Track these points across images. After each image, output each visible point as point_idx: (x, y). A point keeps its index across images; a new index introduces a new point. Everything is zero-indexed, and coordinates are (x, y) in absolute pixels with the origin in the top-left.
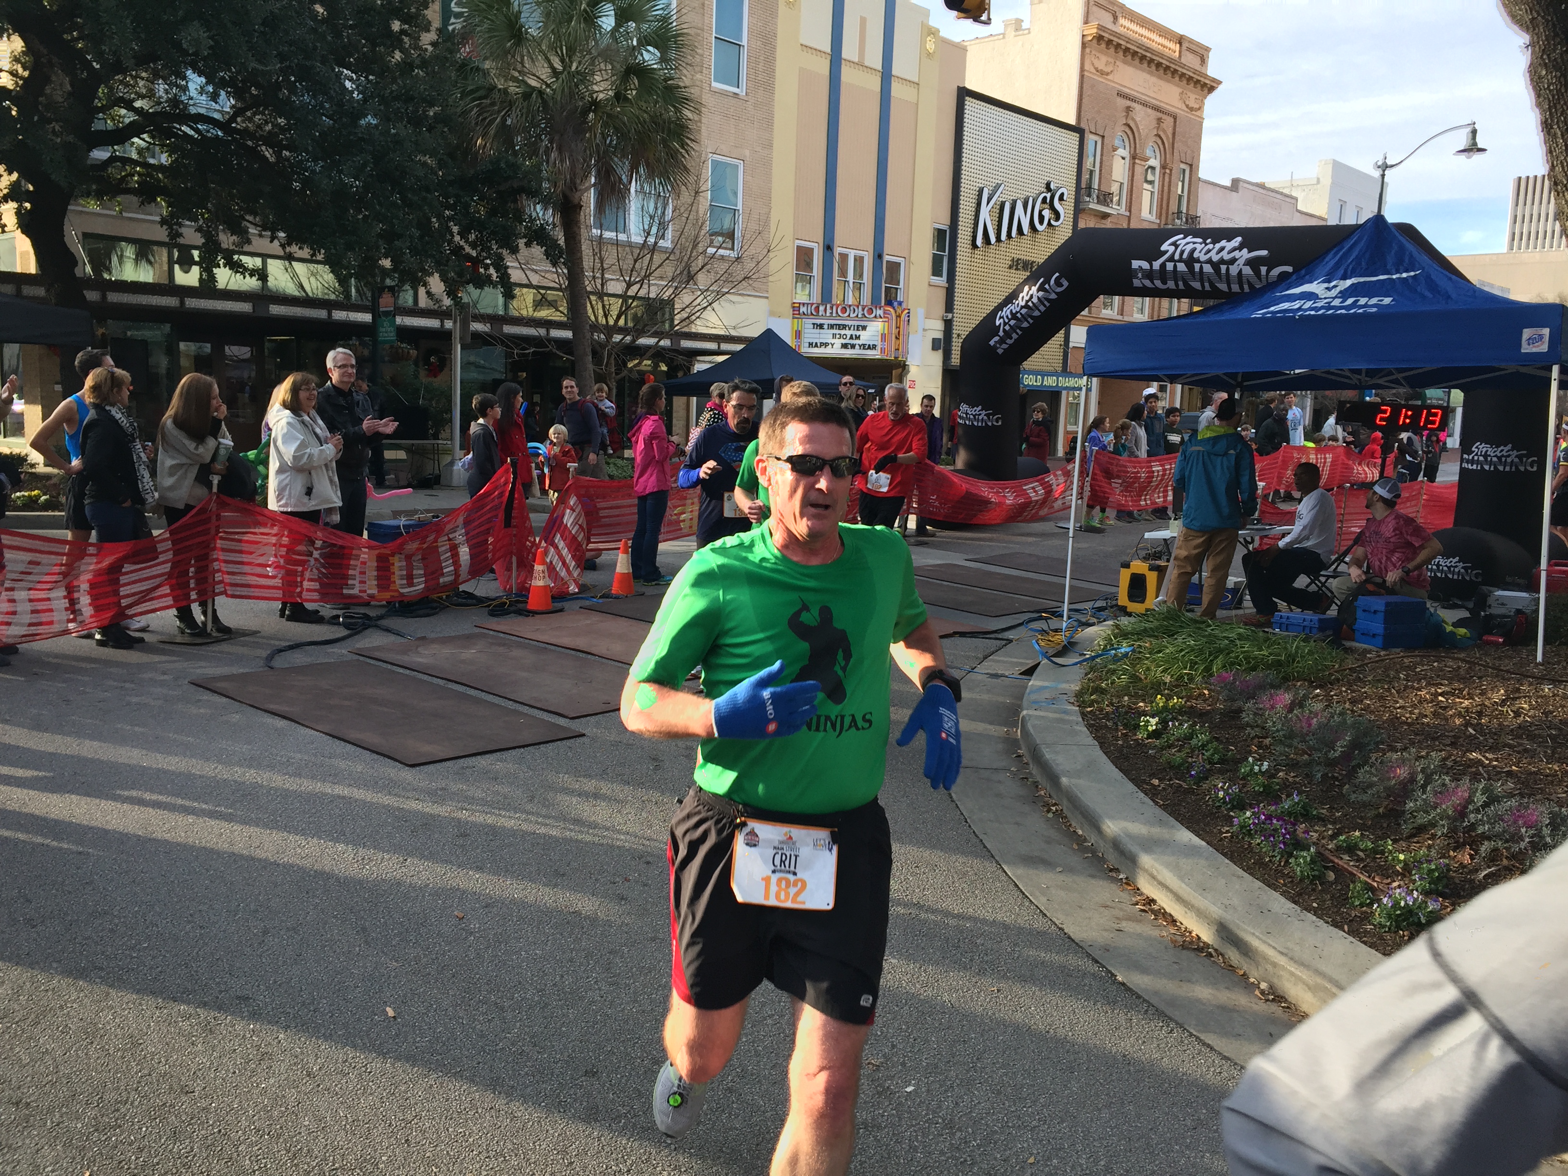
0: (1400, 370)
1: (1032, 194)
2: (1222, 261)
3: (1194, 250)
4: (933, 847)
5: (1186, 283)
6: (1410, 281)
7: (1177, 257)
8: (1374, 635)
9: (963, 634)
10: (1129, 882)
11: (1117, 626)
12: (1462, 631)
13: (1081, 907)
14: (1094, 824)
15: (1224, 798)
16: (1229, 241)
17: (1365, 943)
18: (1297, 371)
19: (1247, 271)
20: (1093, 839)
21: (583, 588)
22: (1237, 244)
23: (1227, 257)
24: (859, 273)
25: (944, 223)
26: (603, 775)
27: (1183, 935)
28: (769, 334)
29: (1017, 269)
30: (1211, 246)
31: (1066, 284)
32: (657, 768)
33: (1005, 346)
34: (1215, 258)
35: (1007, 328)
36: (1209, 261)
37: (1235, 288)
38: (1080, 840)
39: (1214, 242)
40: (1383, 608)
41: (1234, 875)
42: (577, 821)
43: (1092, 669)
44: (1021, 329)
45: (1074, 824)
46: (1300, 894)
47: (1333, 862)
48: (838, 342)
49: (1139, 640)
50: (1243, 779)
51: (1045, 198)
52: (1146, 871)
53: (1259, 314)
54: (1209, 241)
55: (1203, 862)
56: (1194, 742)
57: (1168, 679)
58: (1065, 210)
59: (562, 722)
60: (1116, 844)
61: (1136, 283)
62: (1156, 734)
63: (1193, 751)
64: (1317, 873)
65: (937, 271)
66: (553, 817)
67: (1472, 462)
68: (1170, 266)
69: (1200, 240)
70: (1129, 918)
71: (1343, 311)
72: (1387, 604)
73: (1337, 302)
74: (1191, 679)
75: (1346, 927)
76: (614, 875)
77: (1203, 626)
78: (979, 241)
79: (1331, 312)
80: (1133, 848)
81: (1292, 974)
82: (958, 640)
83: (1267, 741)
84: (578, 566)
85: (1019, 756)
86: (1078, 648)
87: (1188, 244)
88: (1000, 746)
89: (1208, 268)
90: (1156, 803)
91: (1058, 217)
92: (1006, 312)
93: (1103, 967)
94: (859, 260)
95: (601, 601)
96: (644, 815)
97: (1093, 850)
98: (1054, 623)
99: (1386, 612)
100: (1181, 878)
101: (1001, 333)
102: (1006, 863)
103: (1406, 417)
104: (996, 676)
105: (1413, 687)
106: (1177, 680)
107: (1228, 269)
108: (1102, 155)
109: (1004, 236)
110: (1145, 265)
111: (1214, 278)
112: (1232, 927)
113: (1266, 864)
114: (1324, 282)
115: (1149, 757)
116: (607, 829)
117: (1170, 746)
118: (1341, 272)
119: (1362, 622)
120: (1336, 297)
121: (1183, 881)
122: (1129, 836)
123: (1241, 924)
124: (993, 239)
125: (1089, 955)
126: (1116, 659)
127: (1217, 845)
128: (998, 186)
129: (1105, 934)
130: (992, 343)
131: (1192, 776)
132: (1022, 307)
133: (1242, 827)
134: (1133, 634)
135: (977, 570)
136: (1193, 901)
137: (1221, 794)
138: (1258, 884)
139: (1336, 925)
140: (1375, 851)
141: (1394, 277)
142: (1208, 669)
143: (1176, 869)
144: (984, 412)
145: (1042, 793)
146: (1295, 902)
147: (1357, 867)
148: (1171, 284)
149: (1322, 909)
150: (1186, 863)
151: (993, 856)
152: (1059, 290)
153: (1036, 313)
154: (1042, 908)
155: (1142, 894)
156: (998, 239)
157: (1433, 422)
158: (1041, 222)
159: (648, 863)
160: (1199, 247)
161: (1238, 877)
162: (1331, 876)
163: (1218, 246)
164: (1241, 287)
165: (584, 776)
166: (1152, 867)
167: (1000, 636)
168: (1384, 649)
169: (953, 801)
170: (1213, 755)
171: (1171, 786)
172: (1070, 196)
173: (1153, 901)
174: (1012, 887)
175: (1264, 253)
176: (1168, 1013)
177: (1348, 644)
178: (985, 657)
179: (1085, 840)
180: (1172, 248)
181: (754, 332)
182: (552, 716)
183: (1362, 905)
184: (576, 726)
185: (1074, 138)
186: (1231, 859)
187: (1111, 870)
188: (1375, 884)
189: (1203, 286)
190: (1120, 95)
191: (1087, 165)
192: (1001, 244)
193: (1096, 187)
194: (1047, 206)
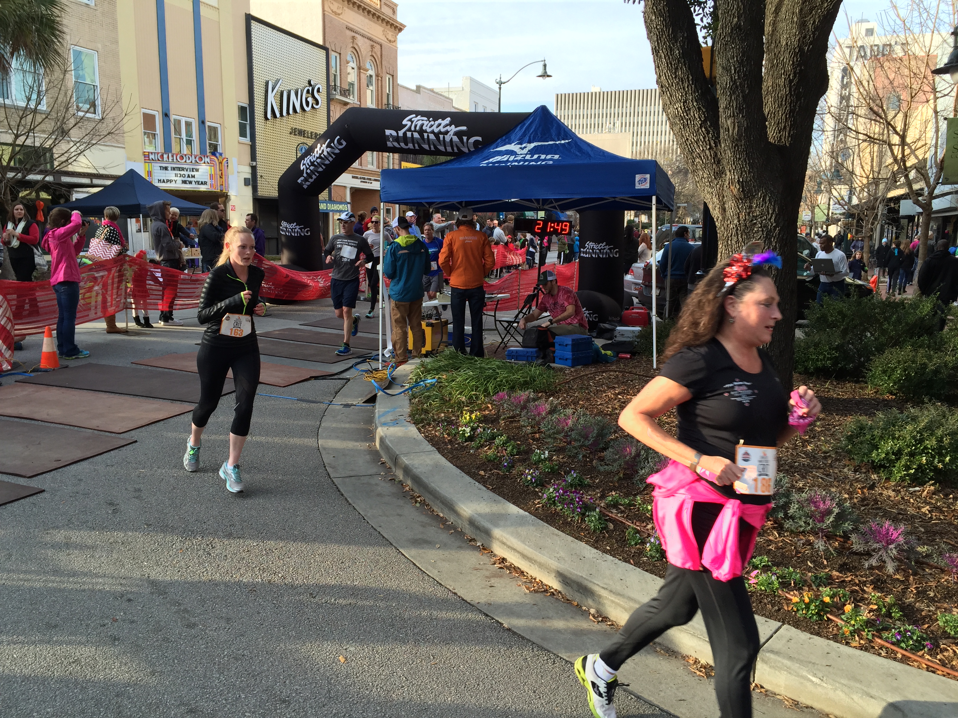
0: (557, 200)
1: (300, 87)
2: (440, 132)
3: (423, 125)
4: (349, 544)
5: (419, 146)
6: (567, 145)
7: (413, 129)
8: (566, 359)
9: (316, 378)
10: (485, 549)
11: (423, 365)
12: (609, 353)
13: (461, 573)
14: (450, 506)
15: (531, 480)
16: (443, 120)
17: (647, 571)
18: (513, 200)
19: (455, 139)
20: (452, 519)
21: (15, 366)
22: (448, 122)
23: (443, 130)
24: (189, 134)
25: (245, 102)
26: (69, 524)
27: (531, 582)
28: (132, 173)
29: (295, 135)
30: (432, 123)
31: (344, 143)
32: (115, 512)
33: (308, 183)
34: (436, 130)
35: (309, 171)
36: (433, 132)
37: (449, 149)
38: (443, 521)
39: (434, 120)
40: (570, 343)
41: (553, 534)
42: (56, 572)
43: (414, 396)
44: (318, 172)
45: (435, 509)
46: (597, 541)
47: (609, 516)
48: (179, 179)
49: (437, 374)
50: (535, 464)
51: (308, 91)
52: (498, 539)
53: (484, 164)
54: (431, 119)
55: (532, 528)
56: (497, 441)
57: (464, 399)
58: (322, 98)
59: (22, 481)
60: (472, 522)
61: (389, 144)
62: (471, 439)
63: (497, 448)
64: (603, 526)
65: (243, 134)
66: (34, 572)
67: (586, 253)
68: (409, 134)
69: (426, 119)
70: (495, 576)
71: (534, 163)
72: (573, 340)
73: (528, 157)
74: (477, 398)
75: (631, 561)
76: (102, 618)
77: (473, 361)
78: (269, 115)
79: (526, 163)
80: (487, 525)
81: (613, 602)
82: (313, 381)
83: (537, 435)
84: (9, 348)
85: (383, 463)
86: (398, 381)
87: (419, 121)
88: (368, 457)
89: (432, 136)
90: (488, 488)
91: (317, 103)
92: (307, 160)
93: (493, 619)
94: (188, 125)
95: (33, 374)
96: (115, 556)
97: (453, 527)
98: (374, 365)
99: (573, 345)
100: (523, 542)
101: (305, 175)
102: (401, 547)
103: (551, 227)
104: (347, 406)
105: (601, 391)
106: (469, 399)
107: (444, 137)
108: (340, 65)
109: (285, 113)
110: (394, 133)
111: (436, 143)
112: (566, 573)
113: (569, 524)
114: (518, 144)
115: (472, 455)
116: (86, 575)
117: (482, 446)
118: (527, 138)
119: (559, 352)
120: (526, 154)
121: (526, 545)
122: (480, 515)
123: (572, 571)
124: (278, 115)
125: (481, 611)
126: (427, 388)
127: (535, 514)
128: (277, 81)
129: (484, 591)
130: (299, 181)
131: (505, 466)
132: (317, 158)
133: (549, 499)
134: (433, 370)
135: (310, 331)
136: (535, 558)
137: (529, 478)
138: (570, 538)
139: (626, 561)
140: (630, 505)
141: (557, 143)
142: (486, 390)
143: (518, 536)
144: (298, 227)
145: (407, 488)
146: (596, 548)
147: (623, 517)
148: (410, 146)
149: (614, 550)
150: (523, 531)
151: (391, 544)
152: (340, 147)
153: (327, 162)
154: (437, 579)
155: (495, 556)
156: (281, 115)
157: (565, 230)
158: (307, 104)
159: (129, 600)
160: (426, 123)
161: (557, 535)
162: (611, 526)
163: (437, 123)
164: (453, 149)
165: (53, 528)
166: (502, 536)
167: (341, 376)
168: (573, 367)
169: (350, 504)
170: (512, 450)
171: (493, 474)
172: (323, 90)
173: (504, 560)
174: (411, 566)
175: (464, 128)
176: (545, 646)
177: (552, 365)
178: (336, 393)
179: (446, 520)
180: (409, 123)
181: (121, 171)
182: (11, 477)
183: (636, 544)
184: (35, 483)
185: (323, 52)
186: (547, 522)
187: (471, 540)
188: (639, 528)
189: (430, 148)
190: (348, 28)
191: (332, 71)
192: (283, 118)
193: (339, 85)
194: (310, 95)
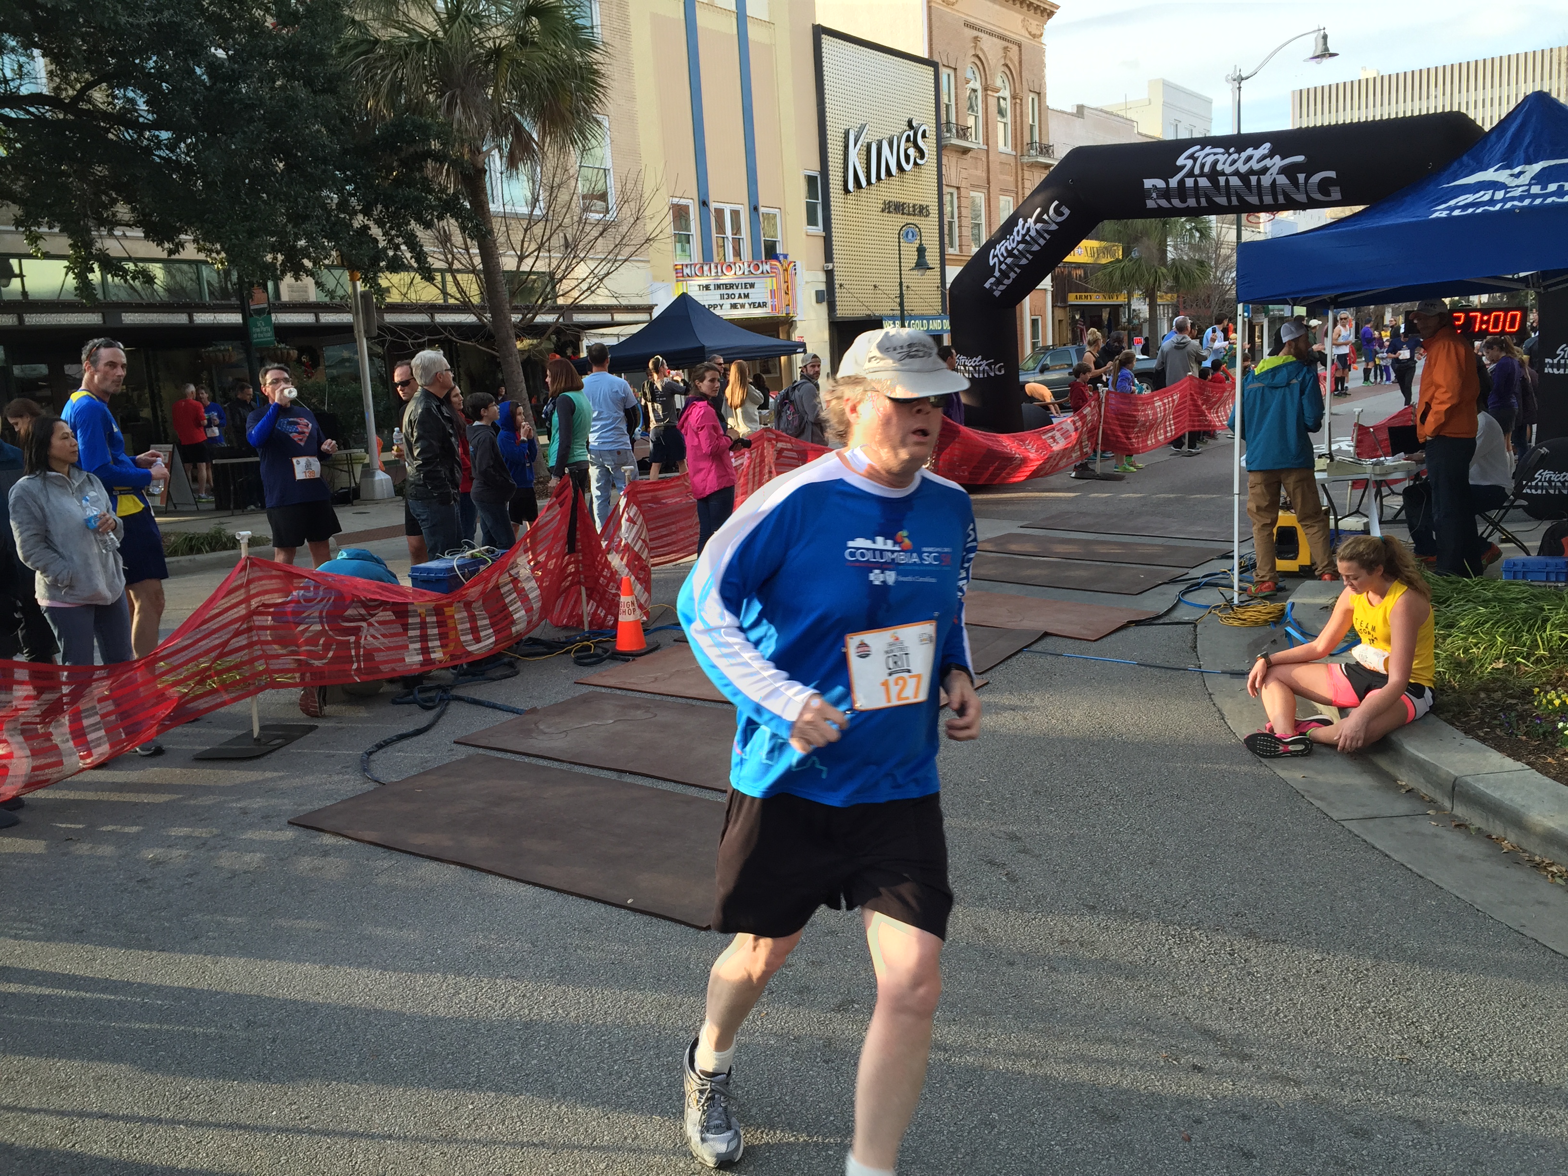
1: (896, 133)
2: (1251, 172)
3: (1216, 162)
5: (1209, 200)
7: (1197, 171)
9: (1137, 623)
16: (1256, 148)
19: (1282, 179)
22: (1266, 152)
23: (1256, 167)
24: (736, 229)
25: (814, 169)
28: (684, 299)
29: (889, 212)
30: (1235, 156)
31: (1067, 212)
33: (1001, 287)
34: (1243, 169)
35: (1004, 267)
36: (1236, 173)
37: (1266, 199)
39: (1239, 151)
44: (1019, 267)
48: (727, 303)
51: (909, 136)
54: (1234, 150)
58: (928, 146)
61: (1150, 204)
65: (812, 220)
67: (1558, 366)
68: (1189, 182)
69: (1220, 150)
71: (1553, 200)
73: (1536, 190)
78: (851, 185)
82: (1135, 630)
85: (1409, 791)
87: (1207, 157)
89: (1235, 181)
91: (922, 156)
92: (1000, 249)
94: (735, 214)
101: (997, 274)
103: (1482, 322)
107: (1259, 180)
108: (956, 88)
109: (874, 179)
110: (1160, 183)
111: (1243, 191)
120: (1530, 185)
124: (864, 183)
128: (862, 128)
130: (987, 284)
132: (1019, 243)
144: (985, 362)
145: (1507, 845)
148: (1192, 202)
152: (1060, 219)
153: (1034, 248)
157: (1514, 325)
160: (1222, 158)
163: (1244, 155)
164: (1273, 198)
172: (931, 132)
175: (1300, 158)
180: (1190, 163)
185: (930, 70)
189: (1230, 201)
190: (968, 25)
191: (944, 99)
192: (872, 187)
193: (954, 121)
194: (910, 144)
